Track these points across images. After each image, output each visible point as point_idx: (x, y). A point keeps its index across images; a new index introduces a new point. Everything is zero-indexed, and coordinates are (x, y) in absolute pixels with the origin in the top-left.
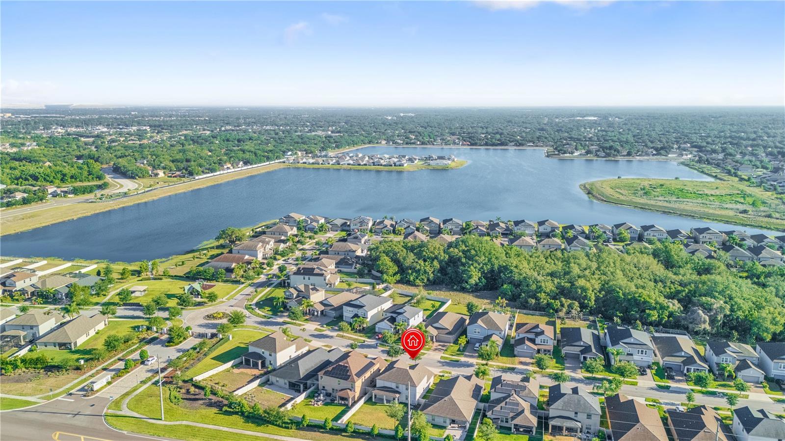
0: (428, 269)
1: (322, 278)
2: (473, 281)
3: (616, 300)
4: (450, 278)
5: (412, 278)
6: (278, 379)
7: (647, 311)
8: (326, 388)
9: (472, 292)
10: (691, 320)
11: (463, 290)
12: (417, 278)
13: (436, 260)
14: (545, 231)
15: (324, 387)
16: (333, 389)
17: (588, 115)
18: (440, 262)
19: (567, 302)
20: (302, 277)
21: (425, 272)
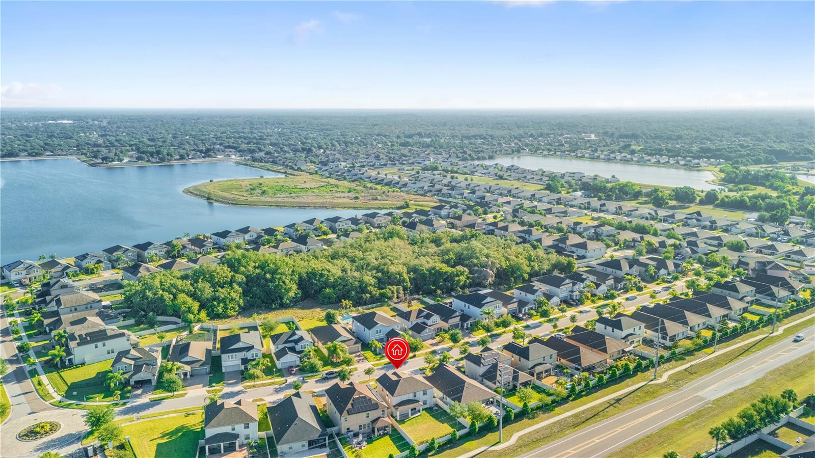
0: (233, 295)
1: (125, 339)
2: (291, 294)
3: (423, 276)
4: (260, 298)
5: (221, 311)
6: (291, 445)
7: (457, 279)
8: (351, 429)
9: (294, 305)
10: (483, 277)
11: (283, 306)
12: (227, 309)
13: (234, 284)
14: (252, 238)
15: (348, 429)
16: (360, 426)
17: (63, 118)
18: (239, 284)
19: (394, 288)
20: (93, 345)
21: (232, 300)
